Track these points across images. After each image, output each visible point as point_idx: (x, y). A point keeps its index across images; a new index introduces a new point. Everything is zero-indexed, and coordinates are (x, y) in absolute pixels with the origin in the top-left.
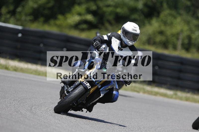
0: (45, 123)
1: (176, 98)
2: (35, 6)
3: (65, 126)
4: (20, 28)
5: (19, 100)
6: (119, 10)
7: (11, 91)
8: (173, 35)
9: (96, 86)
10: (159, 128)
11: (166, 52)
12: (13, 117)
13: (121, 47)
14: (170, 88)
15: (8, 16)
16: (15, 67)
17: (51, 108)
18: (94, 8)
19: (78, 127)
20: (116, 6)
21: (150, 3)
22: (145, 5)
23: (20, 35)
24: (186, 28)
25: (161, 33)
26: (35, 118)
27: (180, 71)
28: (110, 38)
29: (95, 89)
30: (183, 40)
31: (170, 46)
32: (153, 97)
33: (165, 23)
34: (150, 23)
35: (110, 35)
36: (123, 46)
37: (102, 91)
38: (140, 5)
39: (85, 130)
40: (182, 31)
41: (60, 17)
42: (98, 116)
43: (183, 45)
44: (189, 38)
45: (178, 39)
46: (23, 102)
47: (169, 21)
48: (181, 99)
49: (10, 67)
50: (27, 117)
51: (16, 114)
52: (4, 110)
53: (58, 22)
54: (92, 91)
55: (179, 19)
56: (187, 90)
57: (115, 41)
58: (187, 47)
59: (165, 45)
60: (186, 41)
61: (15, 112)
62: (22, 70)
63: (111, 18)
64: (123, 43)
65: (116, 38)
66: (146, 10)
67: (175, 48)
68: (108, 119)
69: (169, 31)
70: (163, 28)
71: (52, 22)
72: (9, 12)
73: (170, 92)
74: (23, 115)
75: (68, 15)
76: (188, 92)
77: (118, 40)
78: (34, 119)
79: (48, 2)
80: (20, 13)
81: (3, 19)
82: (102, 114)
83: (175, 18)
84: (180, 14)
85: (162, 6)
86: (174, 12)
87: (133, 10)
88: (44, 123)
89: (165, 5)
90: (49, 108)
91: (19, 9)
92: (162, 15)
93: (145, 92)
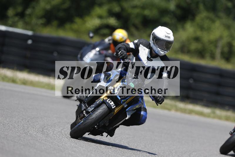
0: (59, 146)
1: (214, 117)
2: (48, 7)
3: (83, 150)
4: (30, 33)
5: (29, 119)
6: (147, 12)
7: (19, 108)
8: (211, 42)
9: (122, 105)
10: (194, 153)
11: (202, 62)
12: (22, 139)
13: (151, 58)
14: (207, 105)
15: (16, 19)
16: (24, 80)
17: (66, 129)
18: (117, 9)
19: (98, 152)
20: (143, 7)
21: (183, 4)
22: (178, 6)
23: (30, 42)
24: (226, 33)
25: (197, 39)
26: (48, 141)
27: (219, 85)
28: (137, 46)
29: (120, 109)
30: (223, 48)
31: (208, 55)
32: (187, 116)
33: (202, 28)
34: (183, 28)
35: (137, 43)
36: (153, 56)
37: (128, 111)
38: (172, 6)
39: (106, 155)
40: (221, 38)
41: (78, 20)
42: (121, 138)
43: (222, 53)
44: (230, 45)
45: (216, 46)
46: (34, 121)
47: (206, 25)
48: (220, 118)
49: (18, 80)
50: (38, 140)
51: (25, 136)
52: (11, 132)
53: (75, 26)
54: (116, 111)
55: (218, 23)
56: (227, 108)
57: (143, 50)
58: (227, 57)
59: (201, 54)
60: (226, 49)
61: (23, 133)
62: (32, 84)
63: (137, 21)
64: (153, 52)
65: (144, 46)
66: (179, 12)
67: (213, 57)
68: (134, 142)
69: (206, 37)
70: (199, 33)
71: (68, 26)
72: (17, 15)
73: (207, 110)
74: (33, 137)
75: (87, 19)
76: (228, 110)
77: (147, 48)
78: (46, 142)
79: (63, 3)
80: (30, 15)
81: (10, 22)
82: (127, 136)
83: (213, 21)
84: (219, 17)
85: (197, 7)
86: (211, 15)
87: (164, 12)
88: (57, 146)
89: (201, 7)
90: (63, 129)
91: (29, 11)
92: (198, 19)
93: (177, 109)
